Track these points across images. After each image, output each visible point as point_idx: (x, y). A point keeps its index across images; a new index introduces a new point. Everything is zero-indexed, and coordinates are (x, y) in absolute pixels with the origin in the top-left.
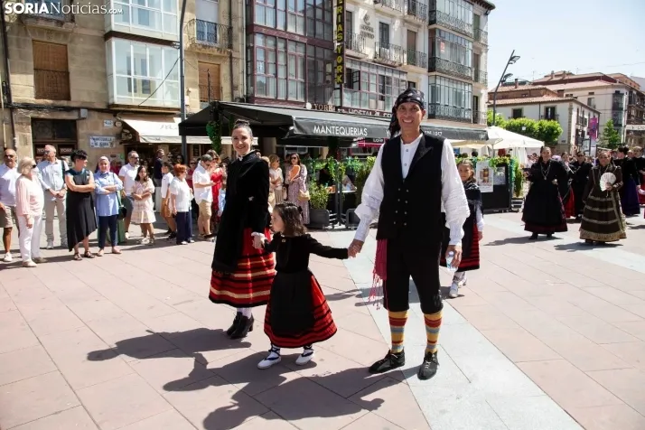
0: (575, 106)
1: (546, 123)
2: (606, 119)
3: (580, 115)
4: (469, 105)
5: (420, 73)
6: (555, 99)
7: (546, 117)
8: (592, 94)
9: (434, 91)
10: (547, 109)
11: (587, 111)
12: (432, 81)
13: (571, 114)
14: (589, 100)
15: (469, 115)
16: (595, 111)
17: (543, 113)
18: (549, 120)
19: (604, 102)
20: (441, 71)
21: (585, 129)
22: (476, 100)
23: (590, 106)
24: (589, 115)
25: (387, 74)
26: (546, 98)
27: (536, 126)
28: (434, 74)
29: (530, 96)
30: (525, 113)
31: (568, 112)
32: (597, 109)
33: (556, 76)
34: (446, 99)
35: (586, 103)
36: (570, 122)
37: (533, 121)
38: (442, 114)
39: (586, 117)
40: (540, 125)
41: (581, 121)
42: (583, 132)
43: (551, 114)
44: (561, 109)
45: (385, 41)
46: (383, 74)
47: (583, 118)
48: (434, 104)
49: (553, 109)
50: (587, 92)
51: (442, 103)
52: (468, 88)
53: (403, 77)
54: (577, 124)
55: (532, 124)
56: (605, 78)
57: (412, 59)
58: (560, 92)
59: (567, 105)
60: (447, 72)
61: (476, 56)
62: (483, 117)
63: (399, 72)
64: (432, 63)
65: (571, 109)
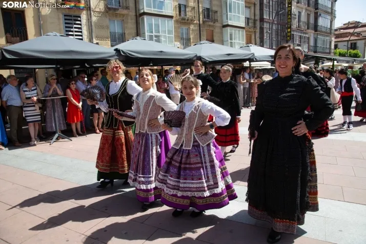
1: (353, 52)
4: (328, 47)
5: (311, 33)
6: (356, 38)
7: (351, 48)
9: (316, 41)
10: (351, 44)
12: (316, 36)
13: (365, 46)
15: (327, 51)
17: (349, 46)
20: (319, 31)
22: (330, 43)
25: (302, 35)
26: (353, 38)
28: (317, 33)
29: (341, 37)
30: (339, 46)
33: (351, 24)
34: (319, 44)
36: (365, 50)
38: (319, 51)
43: (354, 46)
44: (360, 44)
45: (299, 21)
46: (300, 34)
48: (316, 46)
49: (355, 44)
51: (319, 46)
52: (328, 38)
53: (307, 36)
57: (308, 28)
58: (359, 34)
59: (363, 41)
60: (322, 32)
61: (331, 22)
62: (332, 51)
63: (306, 33)
64: (316, 28)
65: (365, 43)
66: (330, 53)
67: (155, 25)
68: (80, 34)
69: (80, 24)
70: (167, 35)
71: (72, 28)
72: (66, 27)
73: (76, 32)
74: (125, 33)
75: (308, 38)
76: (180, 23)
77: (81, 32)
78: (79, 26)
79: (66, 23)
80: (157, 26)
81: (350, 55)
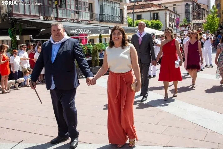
0: (168, 12)
1: (155, 22)
2: (183, 17)
3: (171, 16)
4: (118, 14)
6: (158, 8)
7: (154, 18)
8: (175, 5)
9: (102, 7)
10: (154, 14)
11: (173, 14)
12: (100, 2)
13: (166, 16)
14: (174, 8)
15: (118, 20)
16: (177, 14)
17: (152, 16)
18: (156, 20)
19: (181, 9)
21: (173, 24)
23: (175, 12)
24: (175, 16)
27: (150, 23)
29: (145, 7)
30: (143, 17)
31: (164, 15)
35: (172, 10)
36: (166, 20)
37: (148, 21)
38: (107, 19)
39: (173, 17)
40: (152, 23)
41: (171, 20)
42: (172, 25)
43: (156, 16)
44: (161, 14)
47: (172, 18)
48: (102, 14)
49: (157, 14)
50: (172, 5)
51: (106, 14)
52: (118, 5)
54: (169, 21)
55: (148, 23)
58: (159, 5)
59: (164, 12)
62: (125, 20)
65: (166, 14)
66: (122, 22)
81: (152, 25)
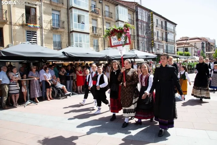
0: (193, 47)
1: (186, 53)
2: (201, 51)
3: (194, 50)
4: (174, 50)
5: (164, 43)
6: (187, 46)
7: (185, 51)
8: (196, 43)
9: (167, 47)
10: (185, 48)
11: (196, 49)
12: (167, 44)
13: (192, 50)
14: (195, 45)
19: (199, 45)
20: (168, 42)
21: (196, 54)
22: (175, 48)
23: (195, 47)
25: (160, 44)
26: (186, 45)
29: (180, 45)
32: (197, 48)
33: (184, 38)
34: (169, 49)
35: (194, 46)
38: (169, 52)
41: (195, 52)
43: (186, 50)
44: (189, 48)
45: (158, 36)
46: (159, 43)
48: (167, 50)
49: (187, 49)
50: (194, 43)
52: (173, 45)
53: (162, 44)
56: (198, 39)
57: (162, 40)
58: (188, 44)
59: (191, 47)
60: (170, 42)
61: (174, 37)
62: (176, 52)
63: (161, 43)
64: (166, 40)
65: (192, 48)
66: (175, 53)
67: (79, 37)
68: (36, 42)
69: (36, 37)
70: (86, 44)
71: (31, 38)
72: (28, 38)
73: (33, 40)
74: (62, 42)
75: (163, 46)
76: (93, 37)
77: (36, 41)
78: (35, 37)
79: (27, 36)
80: (80, 38)
81: (185, 54)
